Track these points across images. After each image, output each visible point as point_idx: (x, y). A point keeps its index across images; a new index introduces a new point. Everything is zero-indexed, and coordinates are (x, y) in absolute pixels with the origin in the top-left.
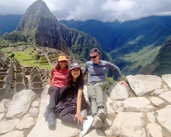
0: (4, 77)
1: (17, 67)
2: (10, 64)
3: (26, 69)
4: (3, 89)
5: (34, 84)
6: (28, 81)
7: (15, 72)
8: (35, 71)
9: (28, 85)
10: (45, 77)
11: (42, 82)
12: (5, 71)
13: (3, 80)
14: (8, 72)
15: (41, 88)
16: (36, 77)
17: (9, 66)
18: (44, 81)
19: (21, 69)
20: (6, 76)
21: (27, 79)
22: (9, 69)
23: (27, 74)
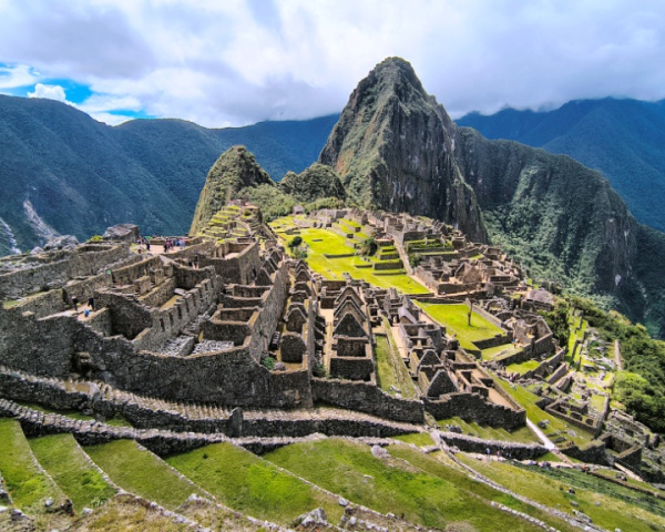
0: (251, 313)
1: (298, 279)
2: (277, 272)
3: (324, 289)
4: (244, 350)
5: (340, 340)
6: (323, 329)
7: (290, 295)
8: (348, 298)
9: (320, 343)
10: (380, 319)
11: (365, 338)
12: (259, 292)
13: (247, 323)
14: (265, 296)
15: (358, 358)
16: (349, 319)
17: (273, 277)
18: (377, 335)
19: (306, 287)
20: (256, 310)
21: (323, 320)
22: (272, 287)
23: (327, 304)
